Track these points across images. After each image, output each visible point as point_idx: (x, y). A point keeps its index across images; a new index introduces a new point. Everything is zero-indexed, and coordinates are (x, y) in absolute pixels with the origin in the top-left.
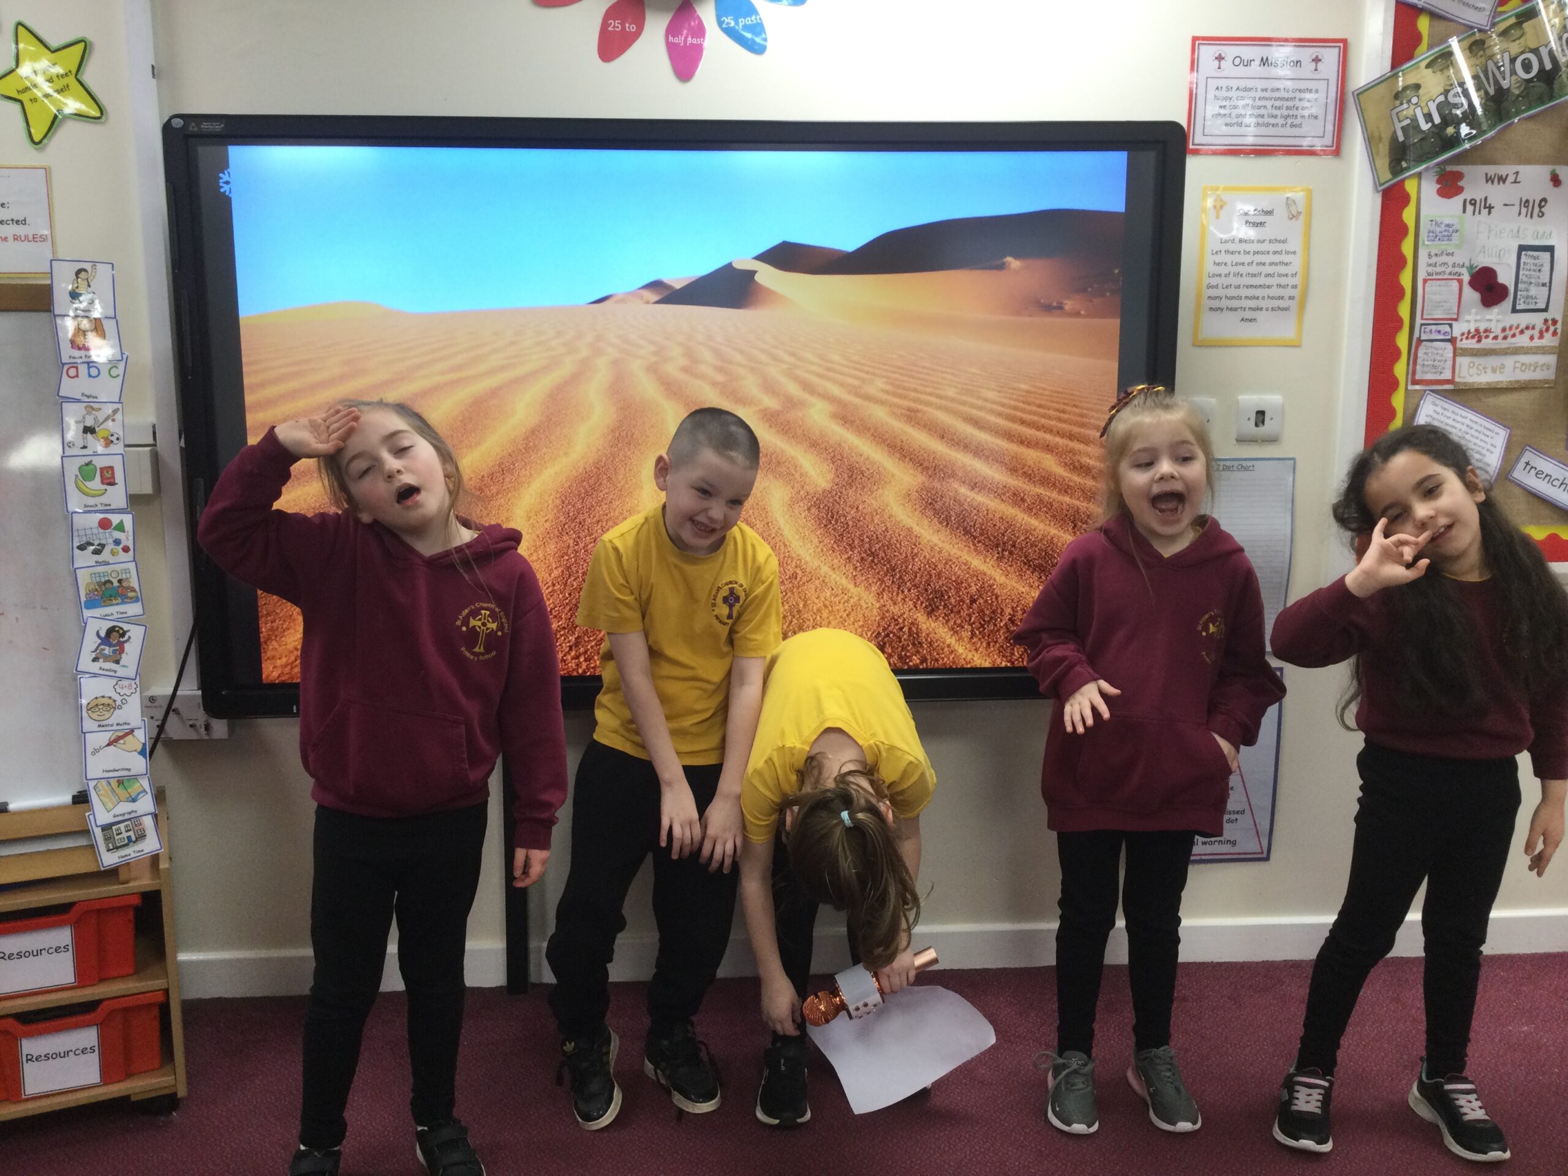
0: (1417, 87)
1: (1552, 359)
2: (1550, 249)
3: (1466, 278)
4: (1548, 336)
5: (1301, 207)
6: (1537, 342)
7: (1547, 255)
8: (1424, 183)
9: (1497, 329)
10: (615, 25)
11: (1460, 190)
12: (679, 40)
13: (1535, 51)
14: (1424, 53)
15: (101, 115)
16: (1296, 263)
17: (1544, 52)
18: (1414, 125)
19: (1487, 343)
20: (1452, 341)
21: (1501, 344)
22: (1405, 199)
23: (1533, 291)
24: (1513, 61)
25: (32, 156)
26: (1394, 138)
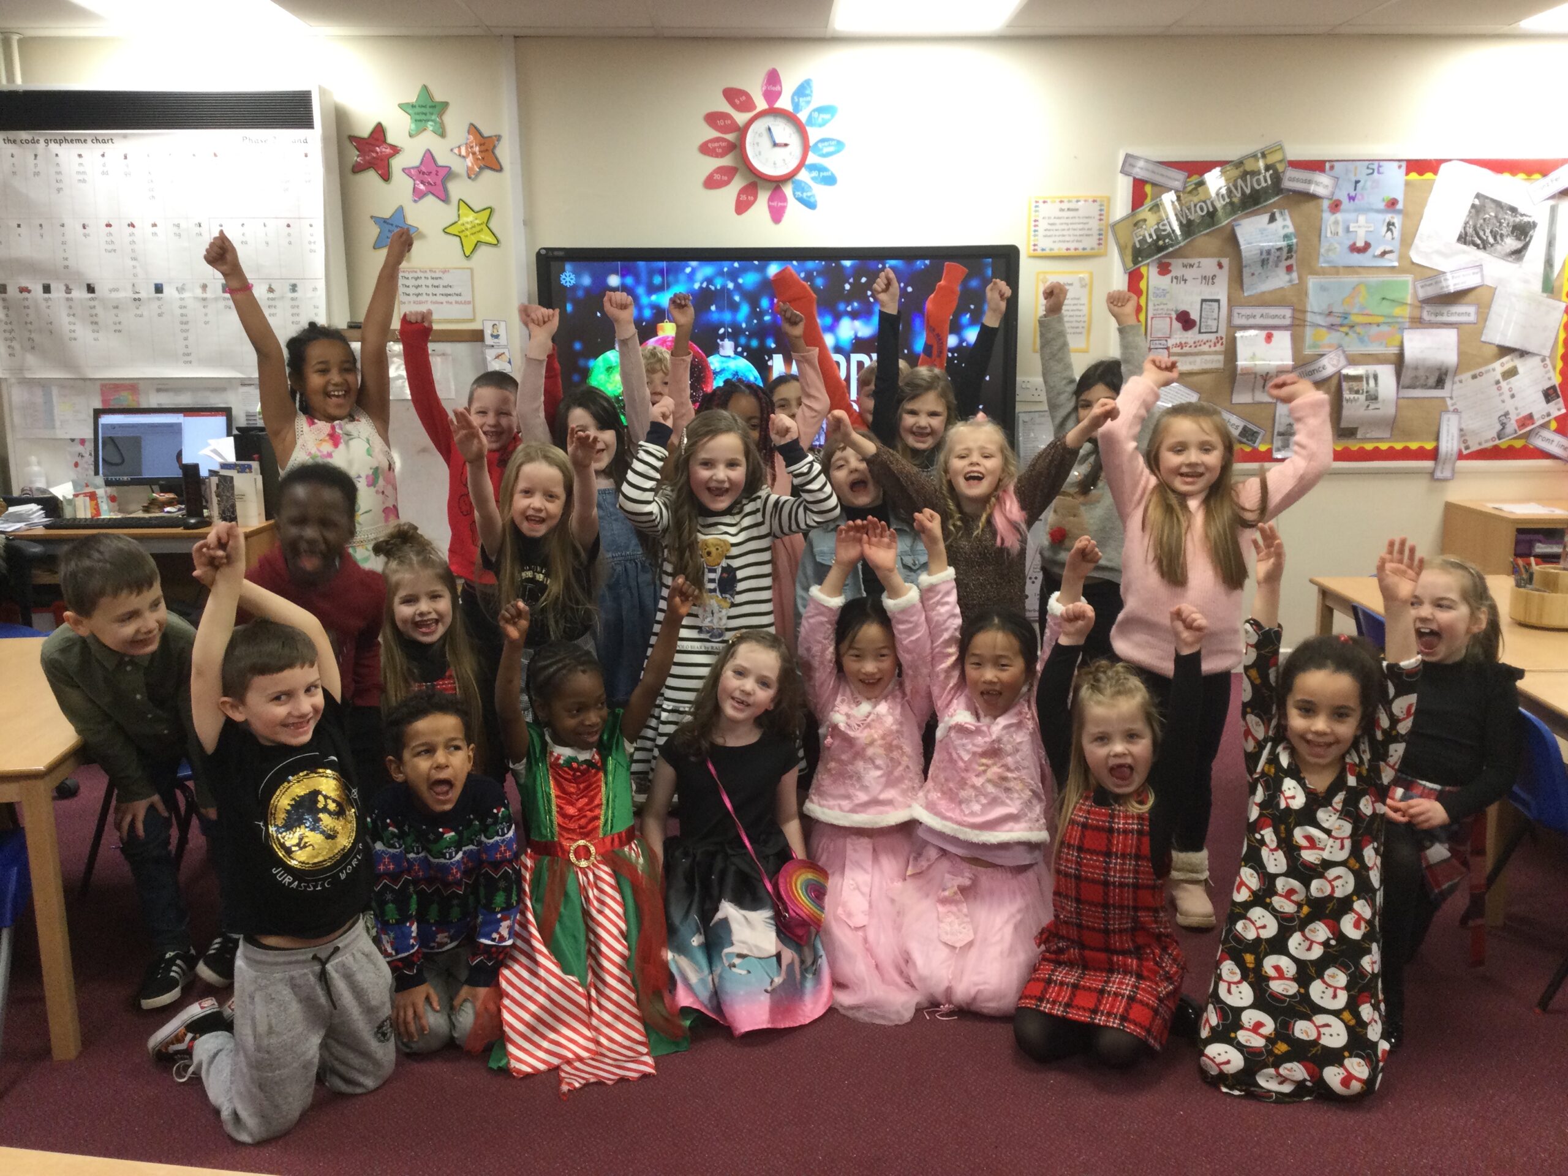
0: (1145, 220)
1: (1221, 358)
2: (1218, 301)
3: (1174, 316)
4: (1219, 345)
5: (1087, 281)
6: (1213, 349)
7: (1215, 305)
8: (1151, 268)
9: (1191, 342)
10: (743, 197)
11: (1169, 272)
12: (774, 204)
13: (1205, 202)
14: (1148, 203)
15: (498, 243)
16: (1085, 309)
17: (1209, 203)
18: (1144, 240)
19: (1186, 349)
20: (1167, 348)
21: (1196, 350)
22: (1141, 277)
23: (1210, 322)
24: (1195, 206)
25: (465, 263)
26: (1134, 246)
